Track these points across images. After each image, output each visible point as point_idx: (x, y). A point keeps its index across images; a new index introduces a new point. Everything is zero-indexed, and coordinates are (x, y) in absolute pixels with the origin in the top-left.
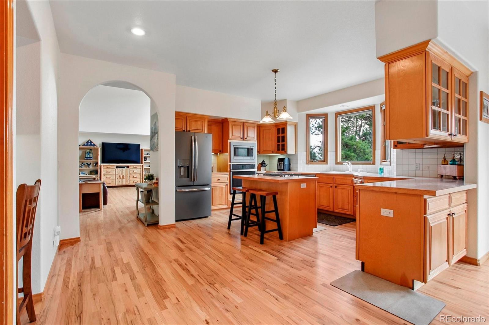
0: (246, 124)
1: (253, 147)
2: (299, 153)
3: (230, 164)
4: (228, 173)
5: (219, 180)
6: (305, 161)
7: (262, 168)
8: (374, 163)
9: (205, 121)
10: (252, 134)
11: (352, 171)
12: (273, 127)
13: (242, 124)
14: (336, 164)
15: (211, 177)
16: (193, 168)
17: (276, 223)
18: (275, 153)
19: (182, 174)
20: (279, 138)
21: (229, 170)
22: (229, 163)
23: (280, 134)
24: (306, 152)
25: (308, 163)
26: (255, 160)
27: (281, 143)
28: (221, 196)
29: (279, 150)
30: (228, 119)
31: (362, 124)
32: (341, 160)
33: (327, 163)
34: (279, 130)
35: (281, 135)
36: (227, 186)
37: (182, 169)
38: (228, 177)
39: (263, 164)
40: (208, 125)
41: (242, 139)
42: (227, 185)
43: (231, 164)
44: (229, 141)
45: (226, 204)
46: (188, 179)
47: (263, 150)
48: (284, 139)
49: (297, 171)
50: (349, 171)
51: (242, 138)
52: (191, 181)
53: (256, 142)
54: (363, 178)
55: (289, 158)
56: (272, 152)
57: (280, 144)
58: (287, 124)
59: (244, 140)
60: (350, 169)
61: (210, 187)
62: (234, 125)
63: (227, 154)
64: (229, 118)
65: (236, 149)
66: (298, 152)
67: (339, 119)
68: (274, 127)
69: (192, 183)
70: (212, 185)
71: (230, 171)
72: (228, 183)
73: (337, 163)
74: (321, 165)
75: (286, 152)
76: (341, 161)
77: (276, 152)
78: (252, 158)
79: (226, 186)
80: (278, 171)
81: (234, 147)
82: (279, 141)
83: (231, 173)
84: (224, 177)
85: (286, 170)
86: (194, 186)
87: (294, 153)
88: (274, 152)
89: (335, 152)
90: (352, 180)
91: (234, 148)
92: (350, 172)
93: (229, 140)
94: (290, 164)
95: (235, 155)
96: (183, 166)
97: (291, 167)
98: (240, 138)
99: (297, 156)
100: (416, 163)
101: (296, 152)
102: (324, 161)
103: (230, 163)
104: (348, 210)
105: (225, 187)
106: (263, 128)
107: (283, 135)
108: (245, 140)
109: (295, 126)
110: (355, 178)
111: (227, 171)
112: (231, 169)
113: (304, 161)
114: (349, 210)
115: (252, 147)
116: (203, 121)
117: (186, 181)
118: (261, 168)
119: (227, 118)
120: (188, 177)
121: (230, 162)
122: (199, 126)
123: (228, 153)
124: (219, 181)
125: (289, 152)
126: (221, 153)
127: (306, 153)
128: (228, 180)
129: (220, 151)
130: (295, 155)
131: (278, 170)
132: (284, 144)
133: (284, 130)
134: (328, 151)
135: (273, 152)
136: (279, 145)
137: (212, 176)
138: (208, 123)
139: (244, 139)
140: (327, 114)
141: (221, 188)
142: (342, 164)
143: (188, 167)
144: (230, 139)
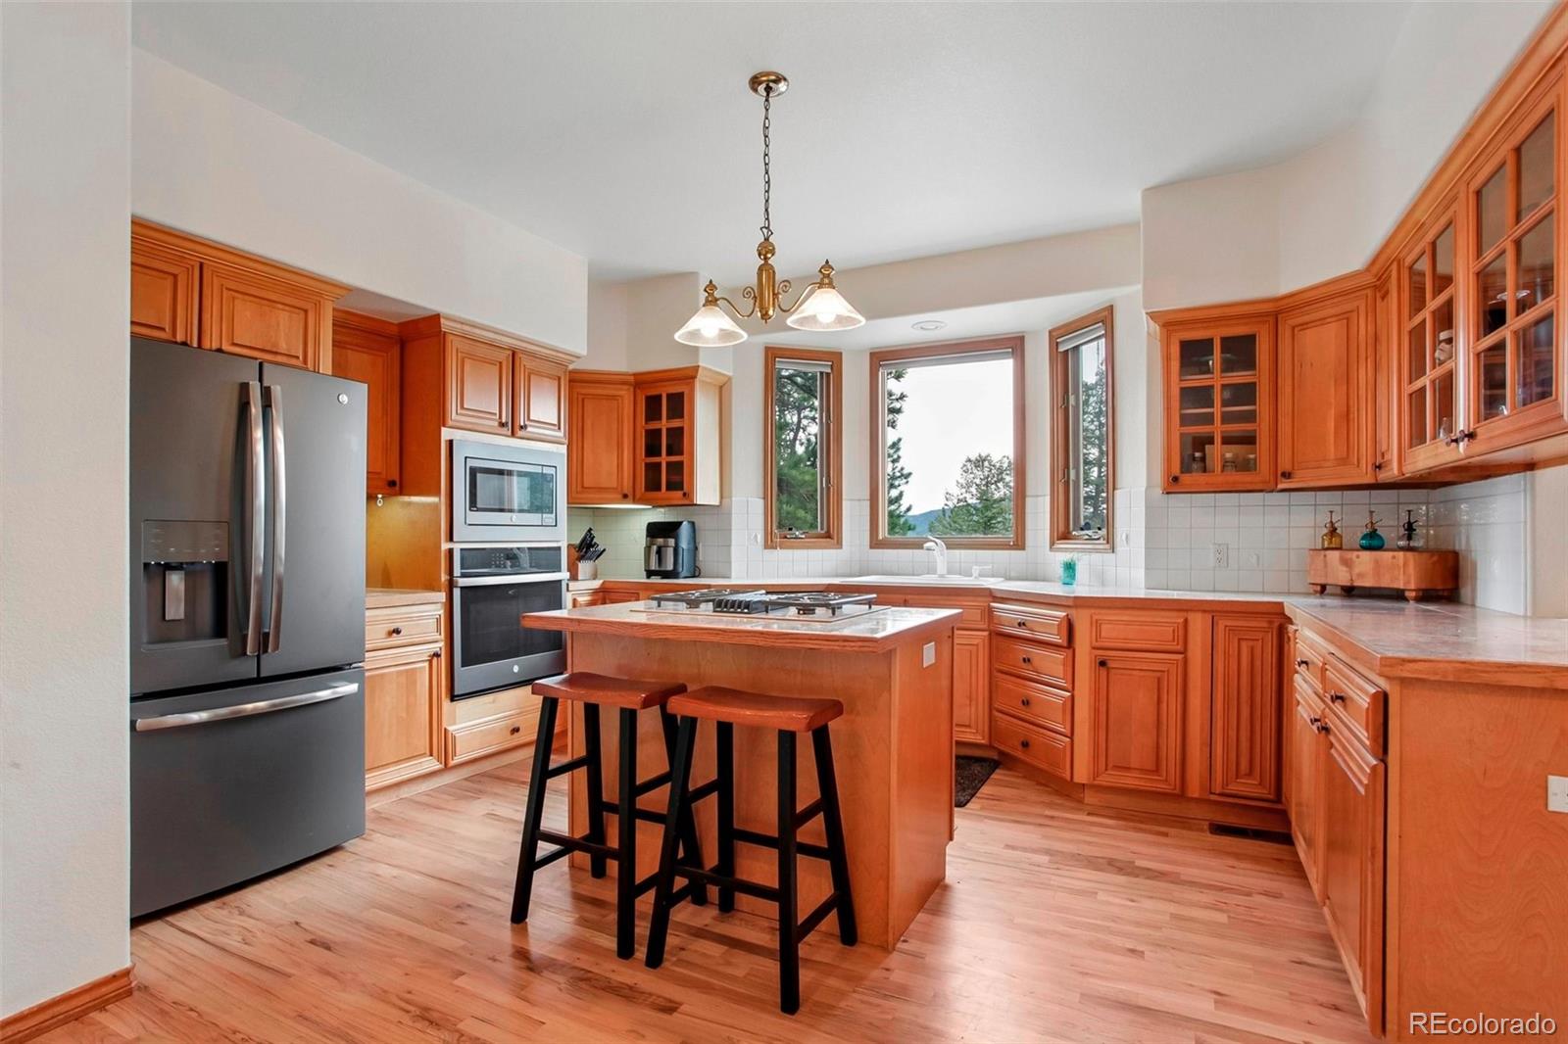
0: (525, 362)
1: (551, 471)
2: (737, 501)
3: (451, 552)
4: (442, 596)
5: (397, 631)
6: (760, 537)
7: (584, 567)
8: (1019, 544)
9: (318, 314)
10: (545, 408)
11: (949, 573)
12: (626, 387)
13: (504, 356)
14: (871, 547)
15: (364, 615)
16: (258, 569)
17: (825, 865)
18: (635, 501)
19: (176, 610)
20: (653, 436)
21: (444, 577)
22: (445, 546)
23: (660, 419)
24: (765, 498)
25: (769, 544)
26: (560, 534)
27: (664, 459)
28: (404, 715)
29: (653, 485)
30: (442, 321)
31: (799, 421)
32: (889, 534)
33: (839, 545)
34: (653, 403)
35: (664, 424)
36: (435, 659)
37: (176, 581)
38: (442, 612)
39: (586, 548)
40: (334, 341)
41: (504, 431)
42: (437, 655)
43: (457, 547)
44: (446, 434)
45: (431, 755)
46: (223, 642)
47: (583, 487)
48: (679, 441)
49: (729, 577)
50: (935, 573)
51: (502, 425)
52: (245, 654)
53: (563, 449)
54: (1071, 604)
55: (693, 524)
56: (620, 496)
57: (659, 465)
58: (694, 377)
59: (513, 434)
60: (941, 568)
61: (359, 677)
62: (473, 357)
63: (432, 499)
64: (447, 319)
65: (478, 475)
66: (734, 499)
67: (883, 374)
68: (632, 389)
69: (246, 668)
70: (371, 662)
71: (451, 584)
72: (442, 644)
73: (876, 543)
74: (820, 551)
75: (688, 495)
76: (886, 535)
77: (638, 496)
78: (549, 518)
79: (430, 662)
80: (648, 577)
81: (471, 463)
82: (652, 449)
83: (457, 593)
84: (420, 618)
85: (684, 574)
86: (259, 680)
87: (717, 503)
88: (631, 497)
89: (868, 503)
90: (990, 610)
91: (471, 468)
92: (942, 576)
93: (443, 429)
94: (696, 548)
95: (473, 503)
96: (178, 567)
97: (701, 559)
98: (496, 424)
99: (730, 514)
100: (1215, 544)
101: (722, 497)
102: (828, 536)
103: (450, 545)
104: (969, 726)
105: (427, 664)
106: (584, 391)
107: (676, 423)
108: (520, 433)
109: (721, 387)
110: (1003, 600)
111: (431, 586)
112: (457, 571)
113: (756, 536)
114: (973, 724)
115: (546, 471)
116: (306, 311)
117: (201, 655)
118: (580, 565)
119: (435, 318)
120: (220, 630)
121: (451, 539)
122: (285, 332)
123: (437, 493)
124: (396, 640)
125: (701, 497)
126: (395, 495)
127: (761, 502)
128: (438, 630)
129: (392, 484)
130: (720, 511)
131: (650, 573)
132: (681, 464)
133: (679, 405)
134: (844, 497)
135: (625, 496)
136: (653, 470)
137: (368, 613)
138: (335, 332)
139: (513, 426)
140: (841, 354)
141: (407, 671)
142: (922, 548)
143: (220, 571)
144: (450, 423)
